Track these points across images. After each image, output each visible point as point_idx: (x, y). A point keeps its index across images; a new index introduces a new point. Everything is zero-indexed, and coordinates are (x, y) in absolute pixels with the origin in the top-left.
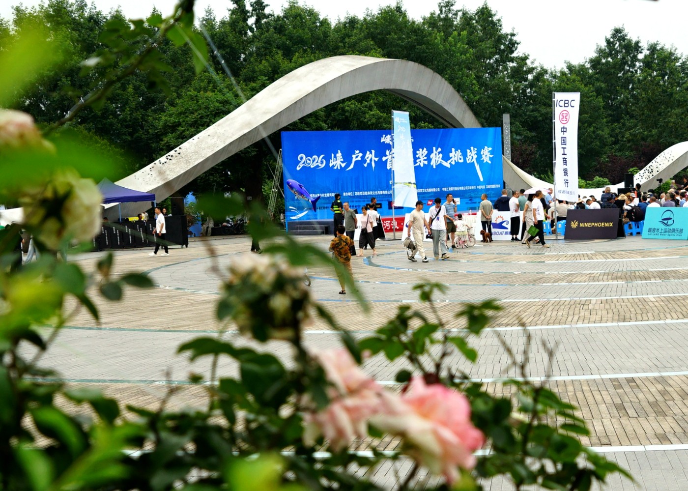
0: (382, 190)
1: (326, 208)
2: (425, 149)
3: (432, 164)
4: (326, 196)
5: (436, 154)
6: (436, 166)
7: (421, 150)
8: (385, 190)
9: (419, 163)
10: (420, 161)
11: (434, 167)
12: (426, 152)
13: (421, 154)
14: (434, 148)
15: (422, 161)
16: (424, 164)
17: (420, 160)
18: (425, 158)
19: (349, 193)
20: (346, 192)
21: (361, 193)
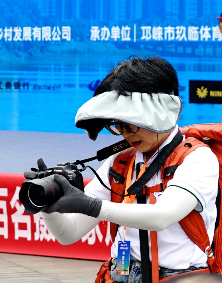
1: (18, 85)
4: (17, 38)
19: (116, 30)
20: (101, 25)
21: (169, 30)
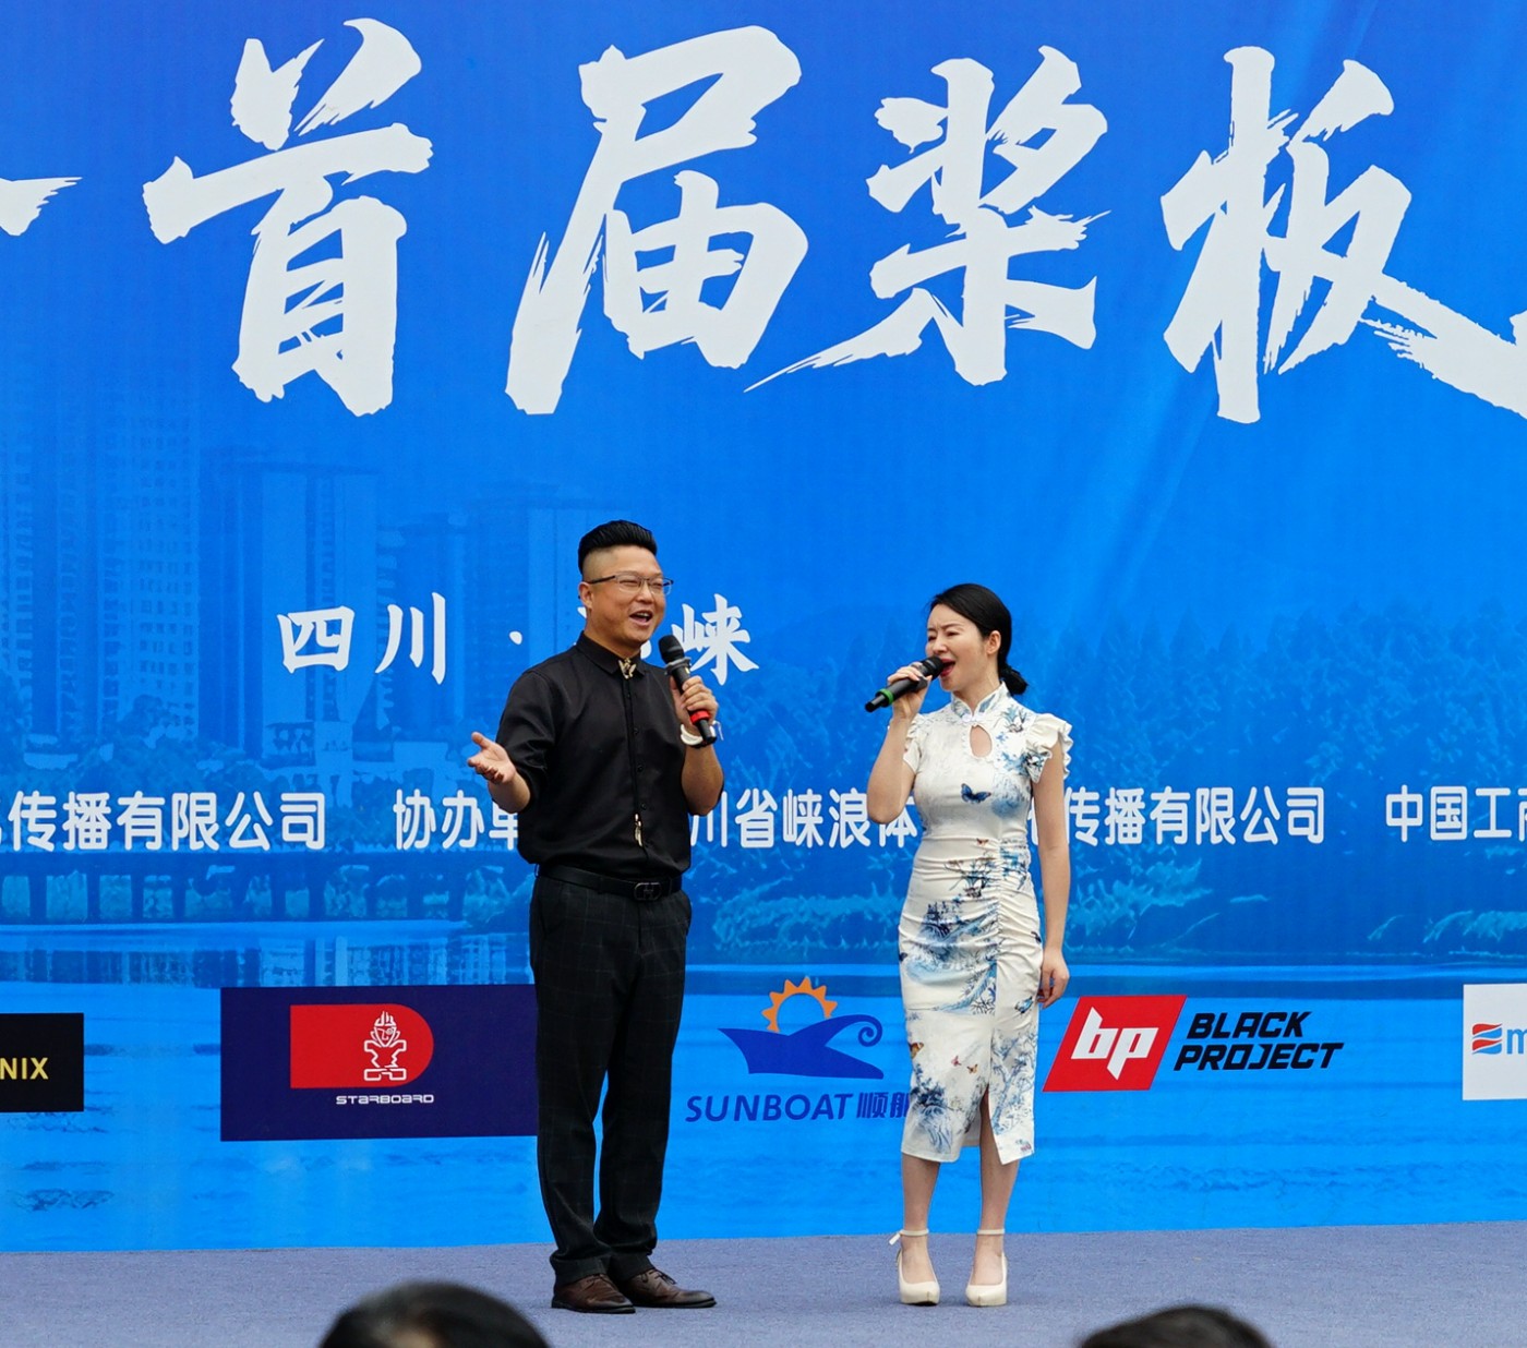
0: (110, 782)
2: (1057, 72)
3: (1184, 341)
5: (1280, 172)
6: (1269, 384)
7: (967, 78)
8: (161, 785)
9: (924, 307)
10: (949, 289)
11: (1239, 402)
12: (1085, 128)
13: (961, 162)
14: (1251, 69)
15: (990, 293)
16: (1025, 346)
17: (937, 260)
18: (1060, 234)
